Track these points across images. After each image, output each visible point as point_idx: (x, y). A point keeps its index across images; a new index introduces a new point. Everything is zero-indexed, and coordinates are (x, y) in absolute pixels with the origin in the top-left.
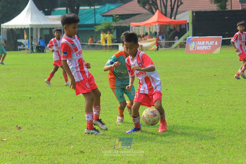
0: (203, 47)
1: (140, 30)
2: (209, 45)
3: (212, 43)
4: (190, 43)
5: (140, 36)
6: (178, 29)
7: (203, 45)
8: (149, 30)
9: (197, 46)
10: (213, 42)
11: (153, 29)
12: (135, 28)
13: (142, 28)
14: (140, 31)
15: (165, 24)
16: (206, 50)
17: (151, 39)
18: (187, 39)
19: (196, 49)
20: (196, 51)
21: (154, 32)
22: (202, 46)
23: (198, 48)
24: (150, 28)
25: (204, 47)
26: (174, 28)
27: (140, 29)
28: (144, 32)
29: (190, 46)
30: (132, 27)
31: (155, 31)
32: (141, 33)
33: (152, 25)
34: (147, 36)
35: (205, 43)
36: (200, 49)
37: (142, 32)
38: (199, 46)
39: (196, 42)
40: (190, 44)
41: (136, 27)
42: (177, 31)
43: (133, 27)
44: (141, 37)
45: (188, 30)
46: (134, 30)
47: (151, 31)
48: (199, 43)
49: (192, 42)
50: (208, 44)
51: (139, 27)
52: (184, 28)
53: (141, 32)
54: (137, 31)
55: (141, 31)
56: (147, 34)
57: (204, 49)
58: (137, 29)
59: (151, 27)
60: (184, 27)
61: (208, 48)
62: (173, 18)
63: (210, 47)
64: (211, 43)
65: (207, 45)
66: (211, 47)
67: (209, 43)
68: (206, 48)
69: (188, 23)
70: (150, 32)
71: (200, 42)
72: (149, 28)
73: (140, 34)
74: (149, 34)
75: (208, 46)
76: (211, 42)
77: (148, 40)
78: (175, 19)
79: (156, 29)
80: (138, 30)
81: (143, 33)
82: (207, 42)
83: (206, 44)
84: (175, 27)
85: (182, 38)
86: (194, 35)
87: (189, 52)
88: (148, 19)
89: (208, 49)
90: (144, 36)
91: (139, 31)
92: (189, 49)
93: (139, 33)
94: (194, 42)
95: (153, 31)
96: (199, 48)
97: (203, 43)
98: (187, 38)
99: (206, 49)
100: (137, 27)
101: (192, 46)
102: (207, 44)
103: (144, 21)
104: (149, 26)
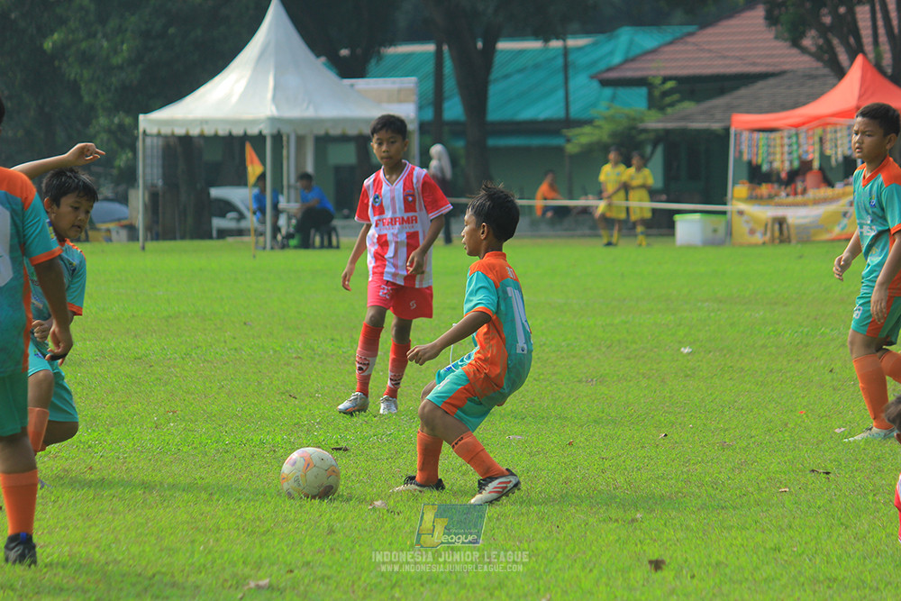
1: (778, 150)
5: (774, 178)
8: (817, 147)
11: (839, 142)
12: (750, 139)
13: (786, 141)
14: (775, 154)
17: (826, 192)
21: (840, 158)
24: (821, 140)
27: (778, 142)
28: (795, 156)
30: (738, 135)
31: (847, 153)
32: (782, 161)
33: (835, 124)
34: (810, 178)
37: (786, 157)
41: (756, 135)
43: (745, 135)
44: (780, 181)
46: (750, 147)
47: (828, 152)
51: (773, 135)
53: (778, 157)
54: (762, 150)
55: (782, 153)
58: (762, 142)
59: (829, 136)
70: (824, 158)
72: (816, 139)
73: (777, 165)
74: (816, 165)
77: (812, 194)
79: (846, 141)
80: (769, 146)
81: (791, 162)
88: (813, 97)
90: (793, 176)
91: (769, 154)
93: (771, 163)
95: (837, 153)
100: (762, 136)
103: (796, 106)
104: (819, 131)
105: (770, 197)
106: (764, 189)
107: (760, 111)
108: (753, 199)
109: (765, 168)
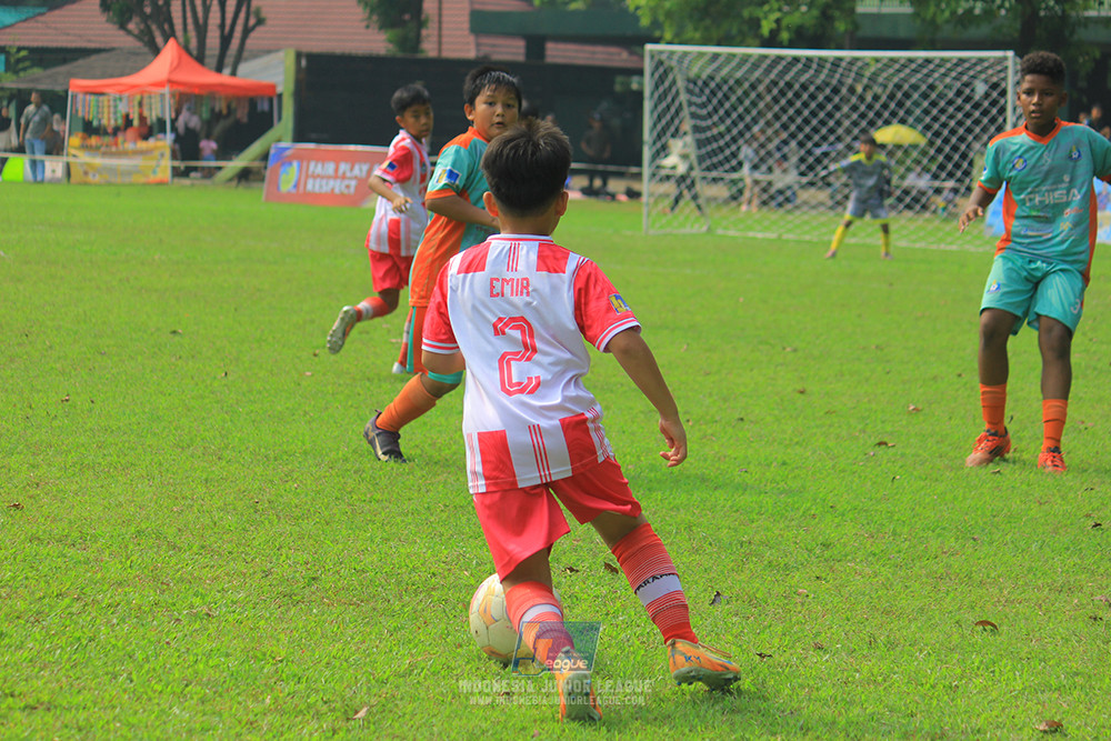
0: (327, 184)
1: (106, 110)
2: (350, 178)
3: (360, 170)
4: (283, 164)
5: (101, 132)
6: (242, 114)
7: (329, 177)
8: (136, 109)
9: (307, 177)
10: (365, 168)
11: (153, 107)
12: (84, 101)
13: (112, 103)
14: (103, 113)
15: (197, 91)
16: (337, 196)
17: (142, 145)
18: (272, 152)
19: (301, 188)
20: (301, 197)
21: (154, 118)
22: (324, 182)
23: (310, 187)
24: (140, 104)
25: (331, 183)
26: (229, 107)
27: (106, 103)
28: (119, 115)
29: (283, 177)
30: (74, 97)
31: (160, 115)
32: (109, 120)
33: (150, 93)
34: (130, 133)
35: (336, 170)
36: (317, 189)
37: (112, 116)
38: (315, 177)
39: (305, 164)
40: (282, 169)
41: (88, 97)
42: (237, 123)
43: (80, 97)
44: (105, 133)
45: (280, 118)
46: (84, 106)
47: (146, 113)
48: (315, 168)
49: (290, 164)
50: (348, 174)
51: (101, 98)
52: (263, 113)
53: (106, 116)
54: (93, 110)
55: (109, 113)
56: (128, 122)
57: (333, 190)
58: (93, 103)
59: (146, 101)
60: (266, 107)
61: (348, 187)
62: (227, 71)
63: (353, 183)
64: (356, 171)
65: (344, 177)
66: (356, 187)
67: (352, 169)
68: (338, 186)
69: (280, 96)
70: (142, 118)
71: (320, 166)
72: (136, 103)
73: (105, 122)
74: (136, 123)
75: (346, 182)
76: (357, 168)
77: (130, 146)
78: (234, 73)
79: (160, 107)
80: (98, 107)
81: (116, 120)
82: (343, 167)
83: (341, 172)
84: (233, 105)
85: (256, 148)
86: (300, 136)
87: (276, 196)
88: (136, 70)
89: (346, 192)
90: (116, 131)
91: (98, 113)
92: (278, 188)
93: (100, 120)
94: (295, 164)
95: (152, 115)
96: (314, 185)
97: (330, 167)
98: (273, 146)
99: (337, 191)
100: (93, 98)
101: (288, 178)
102: (344, 173)
103: (122, 75)
104: (138, 97)
105: (97, 148)
106: (94, 140)
107: (93, 77)
108: (84, 147)
109: (95, 123)
